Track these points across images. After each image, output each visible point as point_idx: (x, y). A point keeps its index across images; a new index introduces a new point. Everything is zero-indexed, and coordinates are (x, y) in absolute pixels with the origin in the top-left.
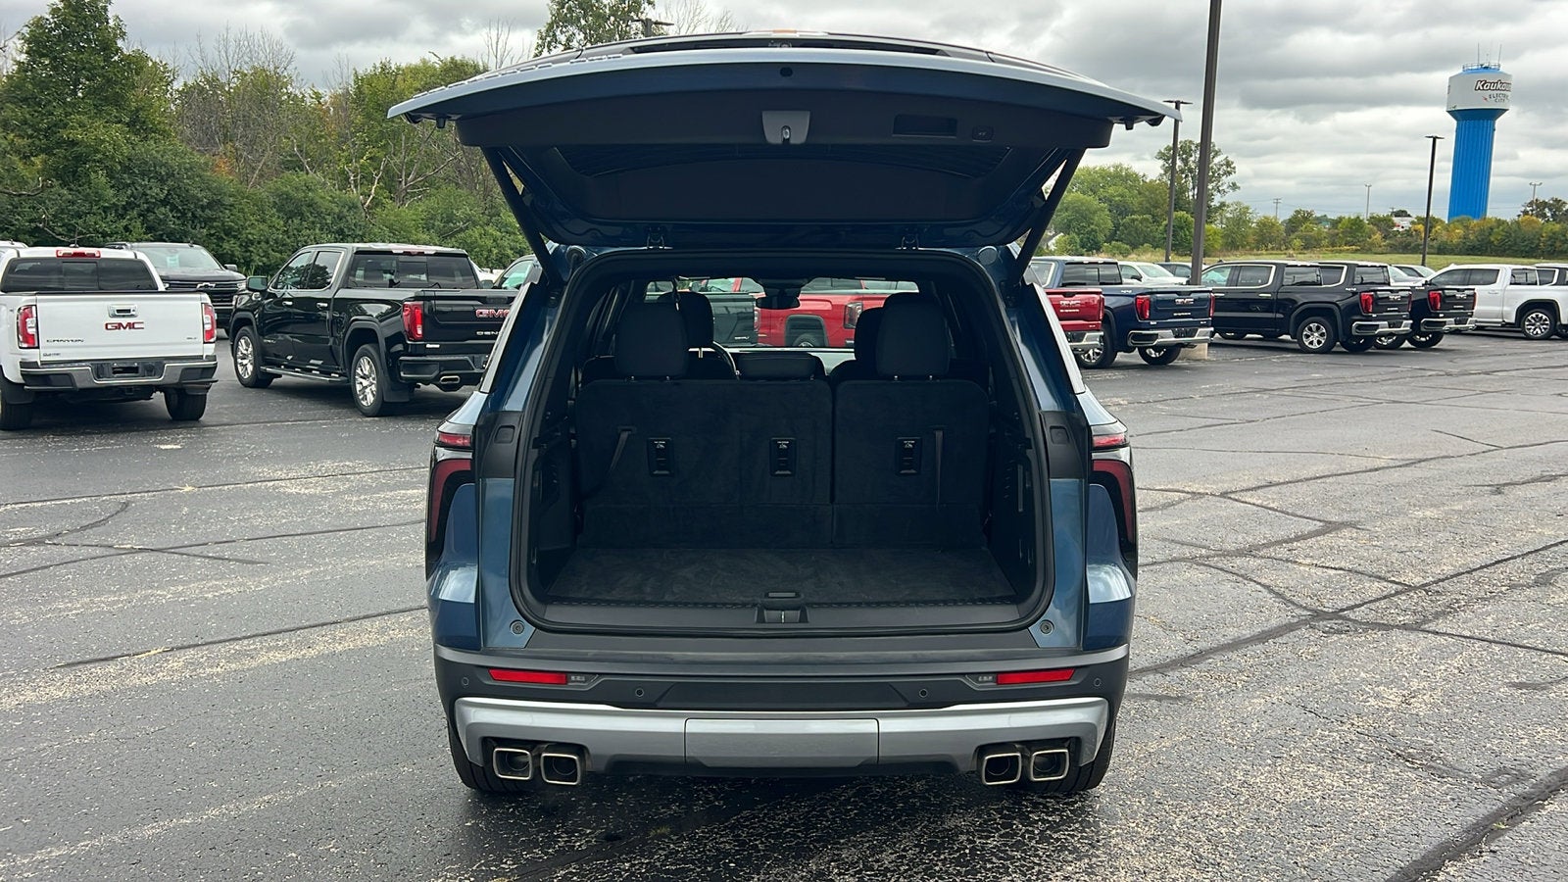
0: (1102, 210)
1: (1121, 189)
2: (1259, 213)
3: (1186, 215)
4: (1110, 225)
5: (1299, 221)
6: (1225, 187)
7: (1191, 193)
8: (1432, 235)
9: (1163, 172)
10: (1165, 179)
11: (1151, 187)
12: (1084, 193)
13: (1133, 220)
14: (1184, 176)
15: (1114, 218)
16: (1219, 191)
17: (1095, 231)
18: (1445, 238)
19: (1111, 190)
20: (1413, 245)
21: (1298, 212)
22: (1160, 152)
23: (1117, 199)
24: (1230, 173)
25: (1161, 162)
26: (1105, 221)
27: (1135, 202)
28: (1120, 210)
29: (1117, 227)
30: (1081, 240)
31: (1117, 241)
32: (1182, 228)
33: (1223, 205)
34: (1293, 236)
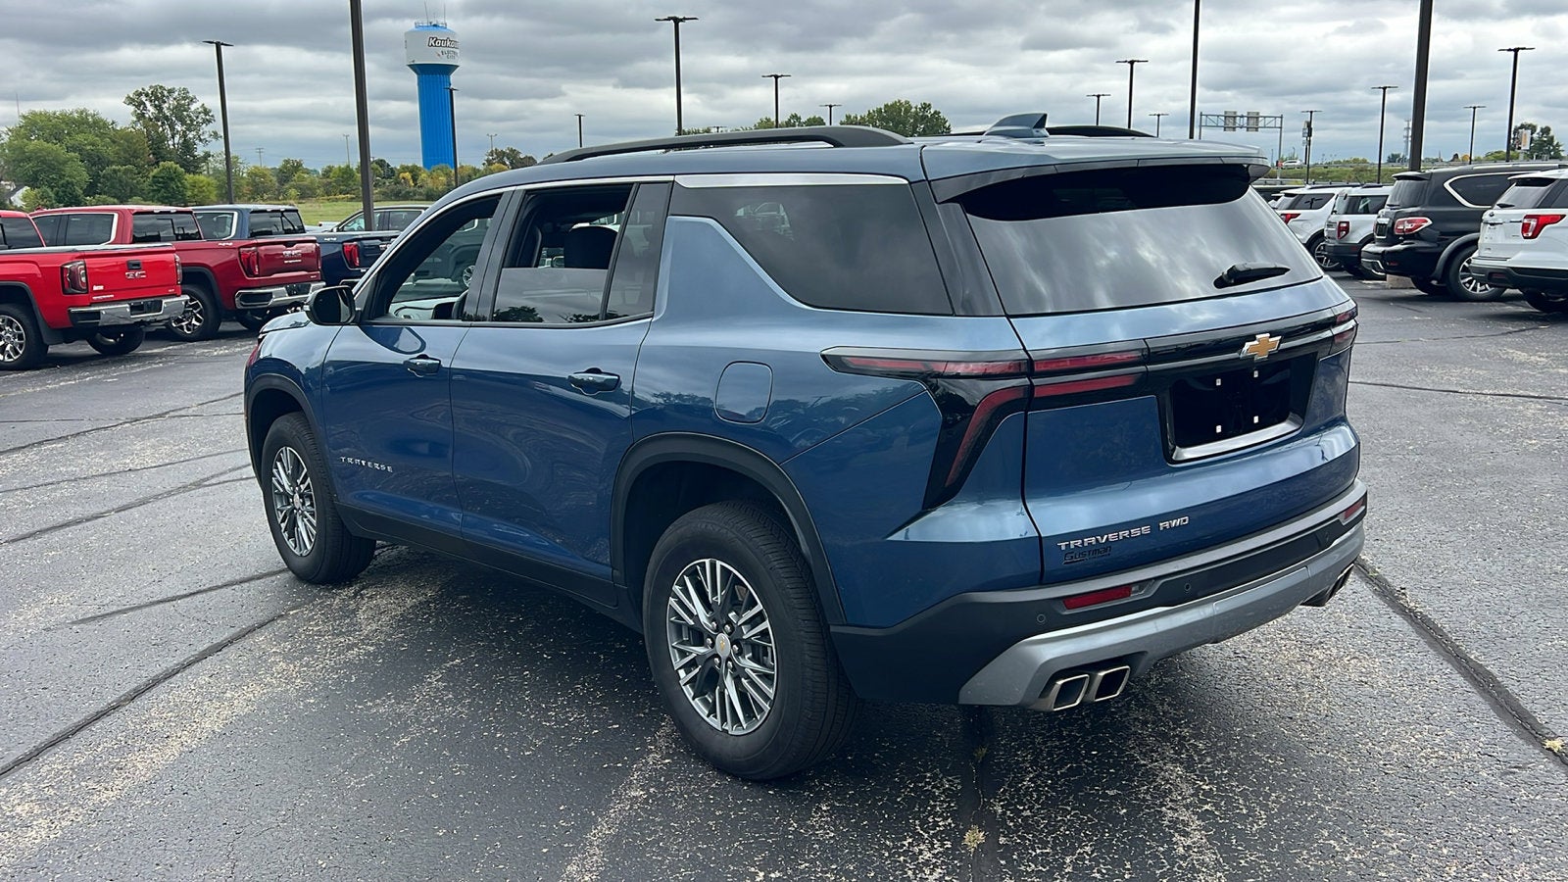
0: (71, 159)
1: (91, 138)
2: (248, 162)
3: (174, 166)
4: (86, 177)
5: (289, 172)
6: (206, 136)
7: (171, 143)
8: (419, 183)
9: (135, 119)
10: (139, 127)
11: (125, 136)
12: (47, 141)
13: (115, 171)
14: (160, 123)
15: (88, 170)
16: (201, 140)
17: (72, 183)
18: (430, 185)
19: (80, 138)
20: (403, 192)
21: (287, 162)
22: (129, 97)
23: (88, 148)
24: (209, 121)
25: (132, 108)
26: (79, 174)
27: (110, 151)
28: (95, 161)
29: (96, 177)
30: (57, 194)
31: (100, 194)
32: (172, 179)
33: (207, 155)
34: (287, 186)
